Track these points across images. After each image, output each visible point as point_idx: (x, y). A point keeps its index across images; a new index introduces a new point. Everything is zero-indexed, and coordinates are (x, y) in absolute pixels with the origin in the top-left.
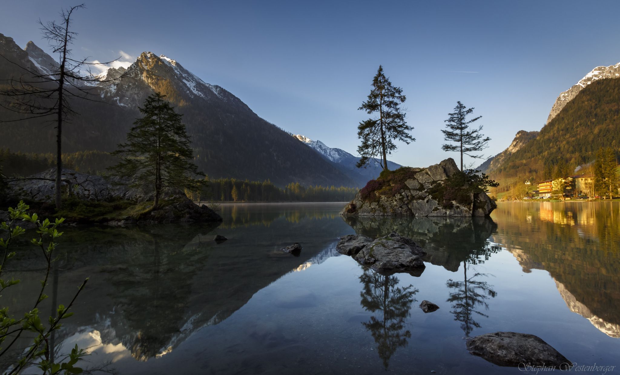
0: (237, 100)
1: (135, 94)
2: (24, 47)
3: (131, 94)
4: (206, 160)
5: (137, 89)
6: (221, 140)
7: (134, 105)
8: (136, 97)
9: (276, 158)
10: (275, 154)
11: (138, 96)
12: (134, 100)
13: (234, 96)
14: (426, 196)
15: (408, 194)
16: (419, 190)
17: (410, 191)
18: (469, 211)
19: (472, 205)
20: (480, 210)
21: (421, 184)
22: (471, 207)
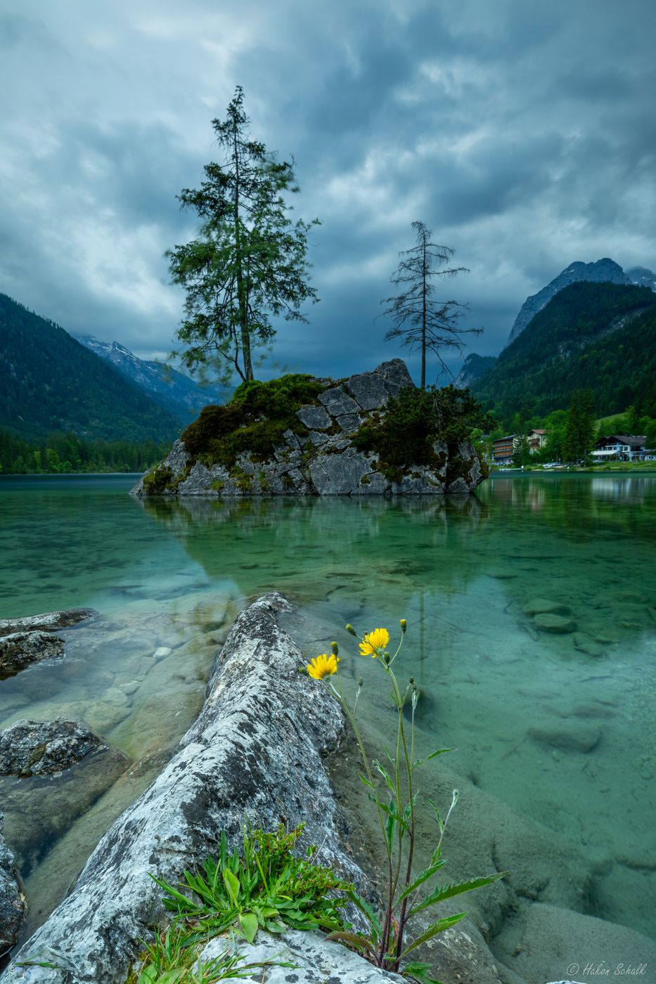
14: (346, 448)
15: (304, 441)
16: (330, 432)
17: (304, 435)
18: (438, 482)
19: (444, 469)
20: (460, 479)
21: (333, 418)
22: (442, 473)
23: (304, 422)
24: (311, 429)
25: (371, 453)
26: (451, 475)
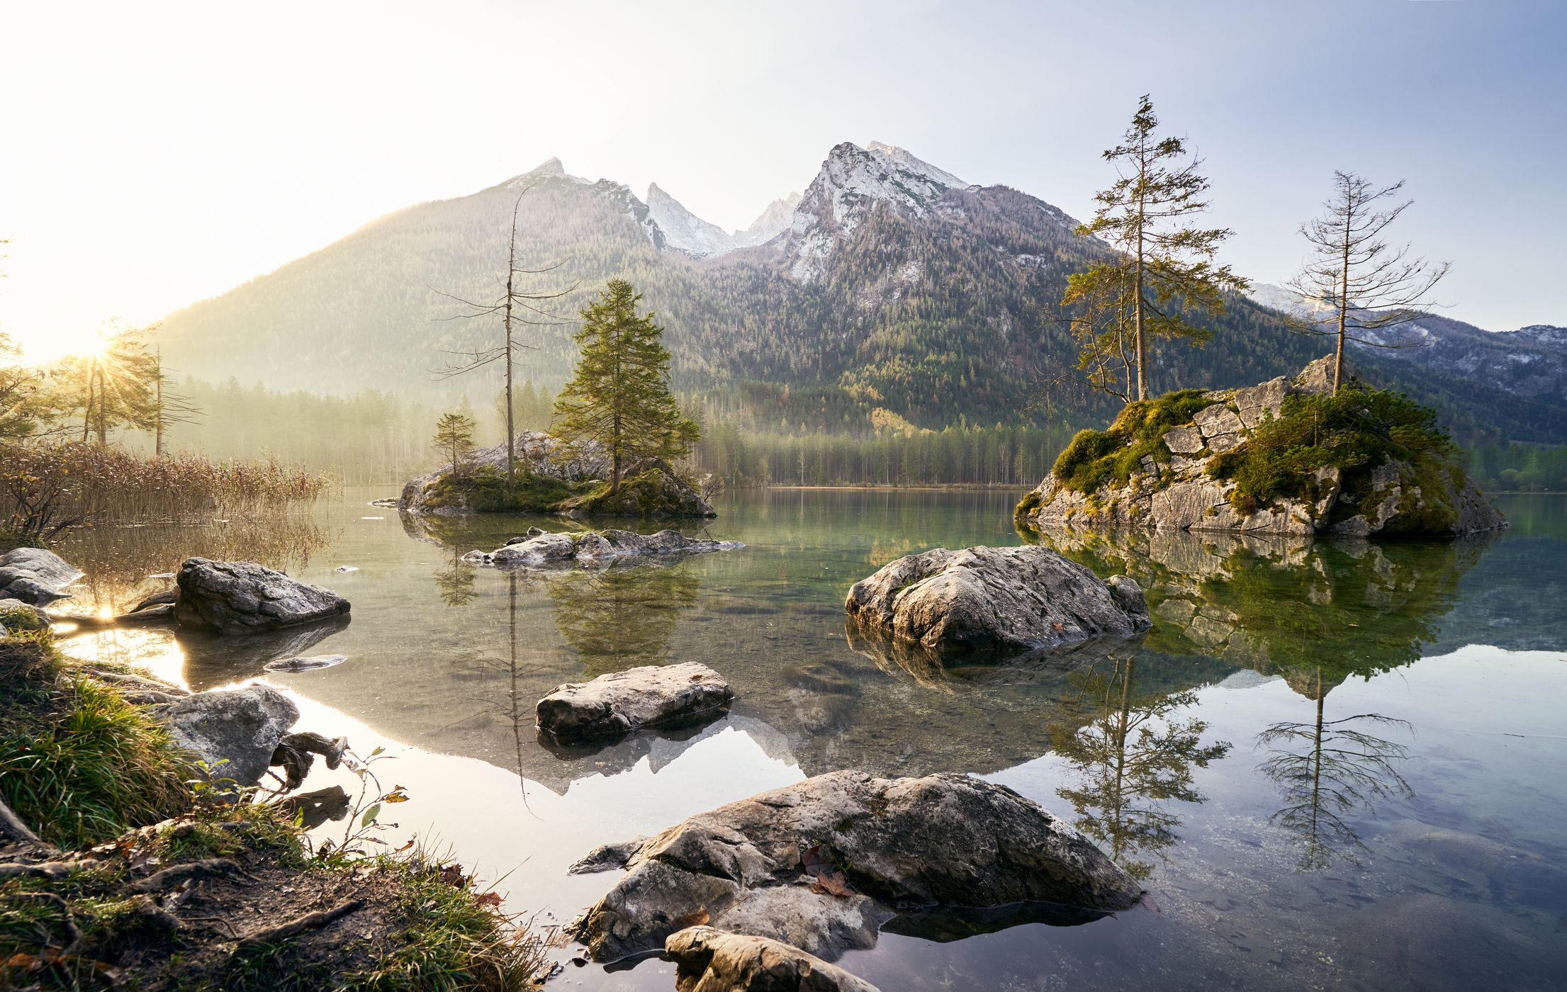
0: (1050, 213)
1: (819, 247)
2: (643, 197)
3: (811, 250)
4: (963, 383)
5: (821, 237)
6: (1005, 329)
7: (816, 273)
8: (819, 252)
9: (1162, 362)
10: (1159, 351)
11: (823, 251)
12: (815, 262)
13: (1042, 203)
14: (1199, 475)
15: (1163, 467)
16: (1196, 457)
17: (1168, 461)
18: (1307, 517)
19: (1324, 503)
20: (1358, 517)
21: (1204, 440)
22: (1322, 506)
23: (1170, 446)
24: (1174, 454)
25: (1230, 480)
26: (1338, 512)
